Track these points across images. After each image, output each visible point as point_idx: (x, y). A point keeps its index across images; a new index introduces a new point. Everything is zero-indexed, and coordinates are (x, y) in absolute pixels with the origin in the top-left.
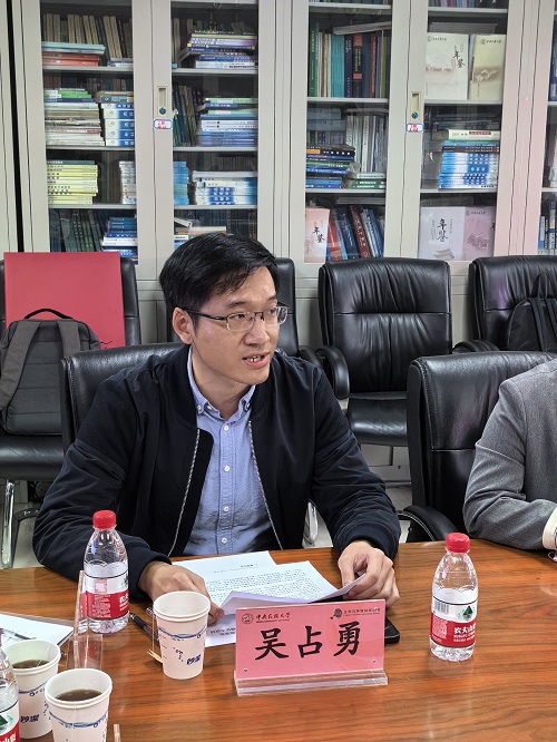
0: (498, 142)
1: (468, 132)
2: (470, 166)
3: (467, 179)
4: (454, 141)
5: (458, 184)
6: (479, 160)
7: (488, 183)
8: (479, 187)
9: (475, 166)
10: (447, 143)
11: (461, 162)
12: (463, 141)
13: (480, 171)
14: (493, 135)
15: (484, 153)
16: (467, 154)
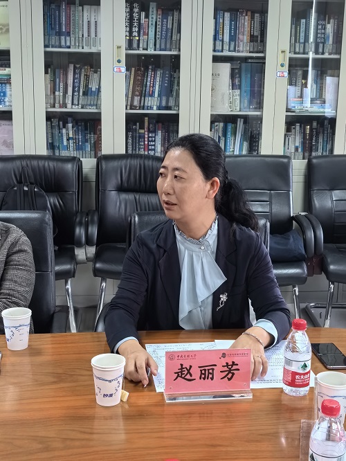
0: (9, 76)
7: (7, 104)
8: (1, 106)
14: (7, 71)
15: (2, 83)
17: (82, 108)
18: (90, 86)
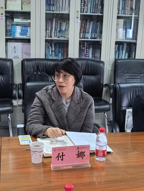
0: (30, 23)
1: (20, 20)
2: (22, 30)
3: (21, 34)
4: (16, 22)
5: (18, 36)
6: (24, 28)
7: (28, 36)
8: (25, 37)
9: (23, 30)
10: (14, 23)
11: (18, 29)
12: (19, 23)
14: (29, 21)
15: (26, 26)
16: (20, 27)
17: (58, 38)
18: (62, 28)
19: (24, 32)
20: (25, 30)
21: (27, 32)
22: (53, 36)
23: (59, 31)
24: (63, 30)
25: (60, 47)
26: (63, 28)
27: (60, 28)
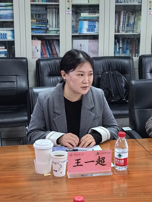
0: (98, 18)
1: (88, 14)
2: (89, 26)
3: (88, 30)
4: (83, 17)
5: (85, 32)
6: (92, 24)
7: (96, 31)
8: (93, 33)
9: (91, 26)
10: (80, 18)
11: (86, 25)
12: (86, 17)
13: (93, 27)
14: (97, 15)
15: (94, 21)
16: (88, 22)
17: (126, 32)
19: (91, 28)
20: (93, 26)
21: (95, 27)
22: (121, 31)
23: (127, 25)
24: (131, 23)
25: (128, 43)
26: (132, 22)
27: (128, 21)
